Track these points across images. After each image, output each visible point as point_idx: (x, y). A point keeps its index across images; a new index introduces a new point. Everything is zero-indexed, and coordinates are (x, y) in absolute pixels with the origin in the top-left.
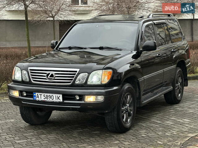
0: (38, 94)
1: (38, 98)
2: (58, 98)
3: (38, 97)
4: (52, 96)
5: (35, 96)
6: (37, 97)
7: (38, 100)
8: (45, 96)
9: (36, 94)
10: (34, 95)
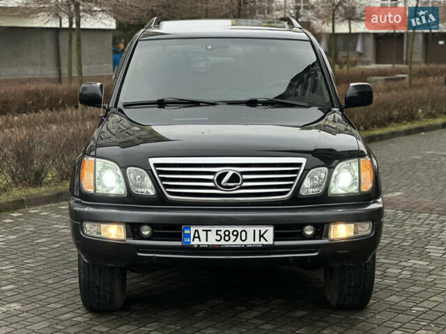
0: (196, 231)
1: (196, 240)
2: (261, 236)
3: (199, 237)
4: (243, 233)
5: (189, 235)
6: (194, 237)
7: (199, 245)
8: (219, 233)
9: (193, 229)
10: (186, 232)
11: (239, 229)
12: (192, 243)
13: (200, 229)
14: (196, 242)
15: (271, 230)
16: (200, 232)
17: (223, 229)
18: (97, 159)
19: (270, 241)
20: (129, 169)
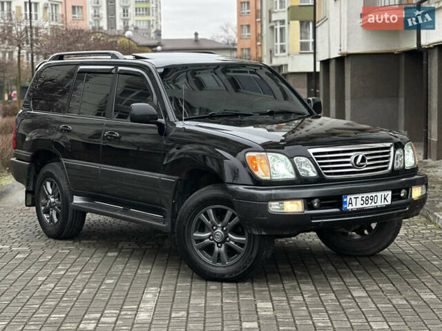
0: (351, 199)
1: (350, 205)
2: (385, 199)
9: (349, 197)
11: (374, 194)
12: (348, 208)
13: (352, 197)
14: (350, 207)
15: (390, 193)
16: (353, 199)
17: (365, 195)
18: (268, 154)
19: (389, 203)
20: (295, 158)
